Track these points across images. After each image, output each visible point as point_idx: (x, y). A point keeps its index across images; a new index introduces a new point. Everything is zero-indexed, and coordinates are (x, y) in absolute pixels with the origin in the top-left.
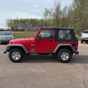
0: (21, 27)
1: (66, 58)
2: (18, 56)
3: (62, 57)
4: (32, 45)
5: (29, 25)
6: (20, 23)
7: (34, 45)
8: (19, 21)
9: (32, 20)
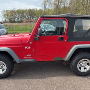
0: (19, 19)
1: (85, 68)
2: (4, 68)
3: (80, 66)
4: (26, 48)
5: (28, 16)
6: (17, 14)
7: (30, 48)
8: (17, 11)
9: (30, 10)
